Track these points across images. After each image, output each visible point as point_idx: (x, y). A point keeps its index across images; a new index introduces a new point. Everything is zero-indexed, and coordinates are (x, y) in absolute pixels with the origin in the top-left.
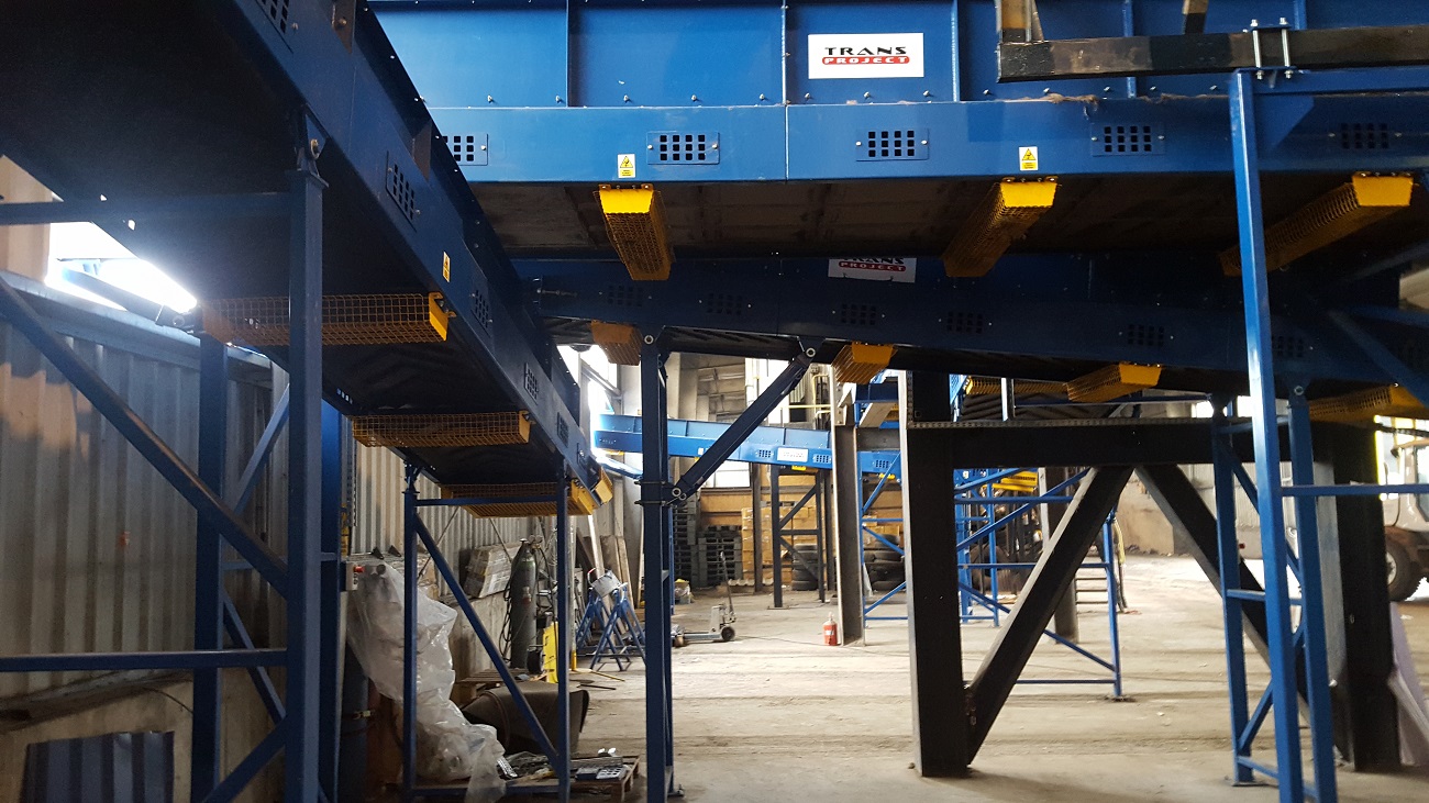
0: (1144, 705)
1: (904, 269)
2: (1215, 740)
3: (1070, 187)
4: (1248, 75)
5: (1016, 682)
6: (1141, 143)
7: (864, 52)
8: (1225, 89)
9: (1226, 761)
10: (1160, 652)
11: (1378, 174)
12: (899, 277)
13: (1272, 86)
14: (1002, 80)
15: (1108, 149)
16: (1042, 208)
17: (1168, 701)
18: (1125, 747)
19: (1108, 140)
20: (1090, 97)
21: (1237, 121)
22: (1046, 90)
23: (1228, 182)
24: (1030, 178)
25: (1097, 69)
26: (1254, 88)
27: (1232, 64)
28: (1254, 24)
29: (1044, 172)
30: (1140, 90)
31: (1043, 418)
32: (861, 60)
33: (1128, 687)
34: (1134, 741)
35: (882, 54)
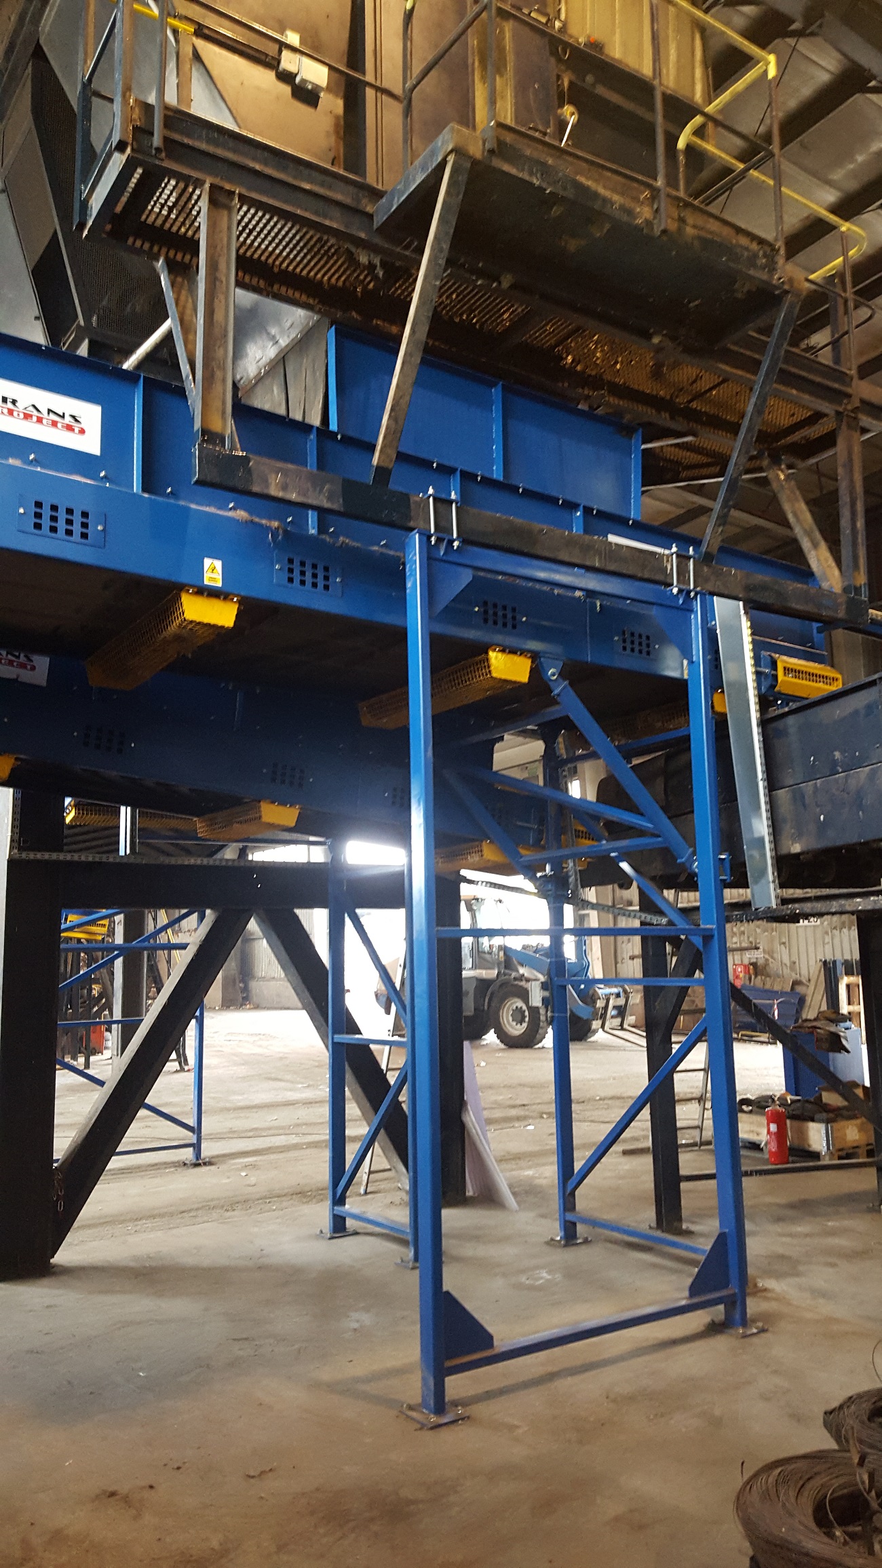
0: (223, 1167)
1: (33, 668)
2: (303, 1194)
3: (250, 610)
4: (425, 538)
5: (114, 1153)
6: (321, 582)
7: (31, 409)
8: (402, 547)
9: (322, 1213)
10: (228, 1110)
11: (507, 651)
12: (26, 676)
13: (442, 553)
14: (197, 482)
15: (291, 580)
16: (222, 627)
17: (246, 1160)
18: (215, 1214)
19: (291, 571)
20: (275, 524)
21: (412, 579)
22: (231, 505)
23: (400, 636)
24: (213, 593)
25: (293, 496)
26: (429, 553)
27: (412, 524)
28: (431, 491)
29: (228, 589)
30: (322, 528)
31: (168, 855)
32: (27, 416)
33: (207, 1150)
34: (223, 1207)
35: (52, 417)
